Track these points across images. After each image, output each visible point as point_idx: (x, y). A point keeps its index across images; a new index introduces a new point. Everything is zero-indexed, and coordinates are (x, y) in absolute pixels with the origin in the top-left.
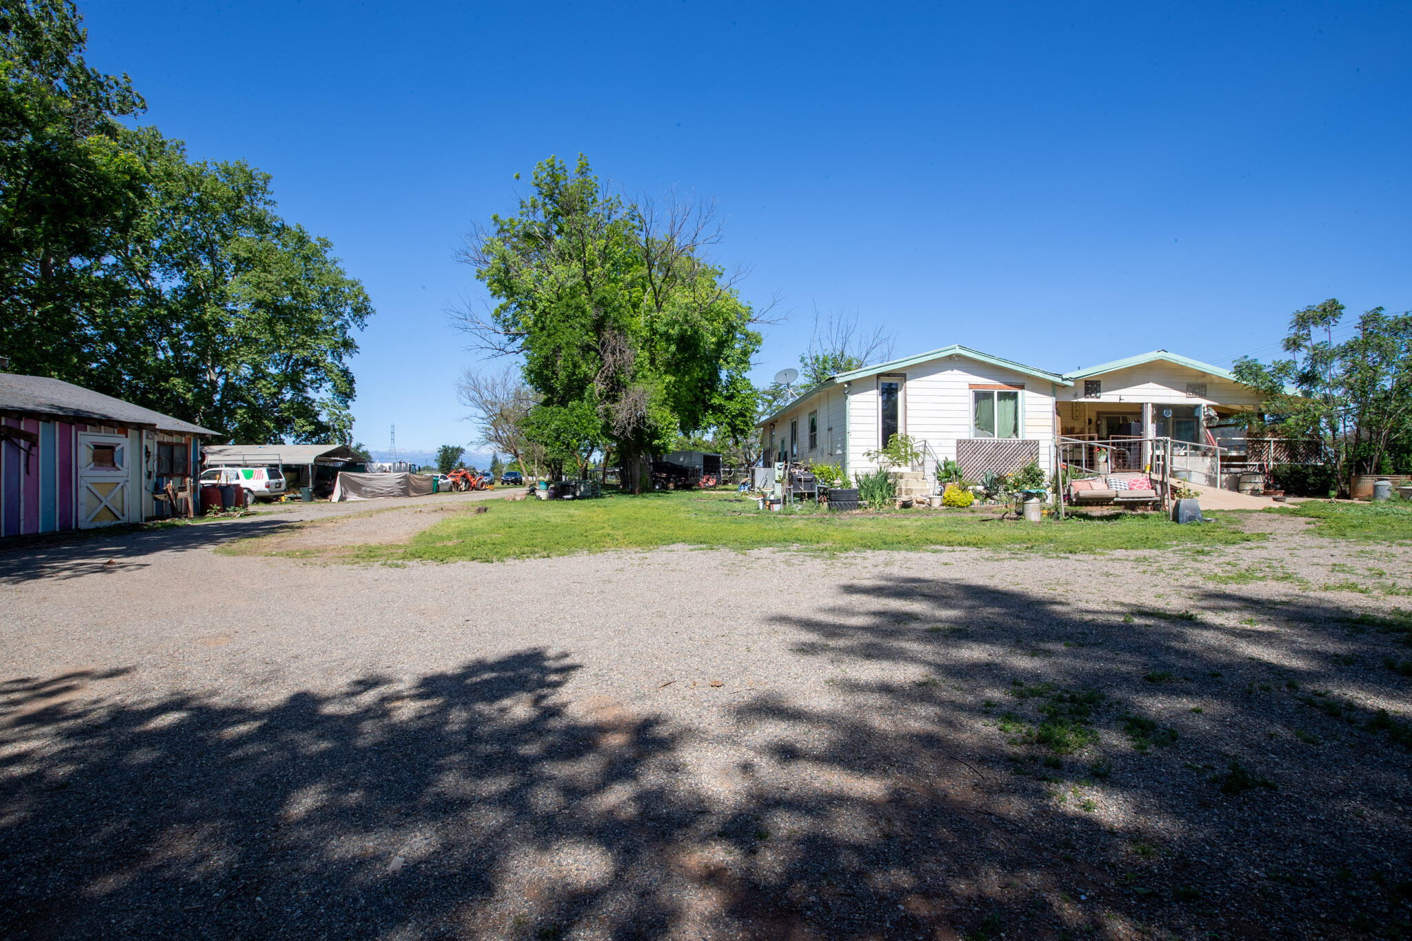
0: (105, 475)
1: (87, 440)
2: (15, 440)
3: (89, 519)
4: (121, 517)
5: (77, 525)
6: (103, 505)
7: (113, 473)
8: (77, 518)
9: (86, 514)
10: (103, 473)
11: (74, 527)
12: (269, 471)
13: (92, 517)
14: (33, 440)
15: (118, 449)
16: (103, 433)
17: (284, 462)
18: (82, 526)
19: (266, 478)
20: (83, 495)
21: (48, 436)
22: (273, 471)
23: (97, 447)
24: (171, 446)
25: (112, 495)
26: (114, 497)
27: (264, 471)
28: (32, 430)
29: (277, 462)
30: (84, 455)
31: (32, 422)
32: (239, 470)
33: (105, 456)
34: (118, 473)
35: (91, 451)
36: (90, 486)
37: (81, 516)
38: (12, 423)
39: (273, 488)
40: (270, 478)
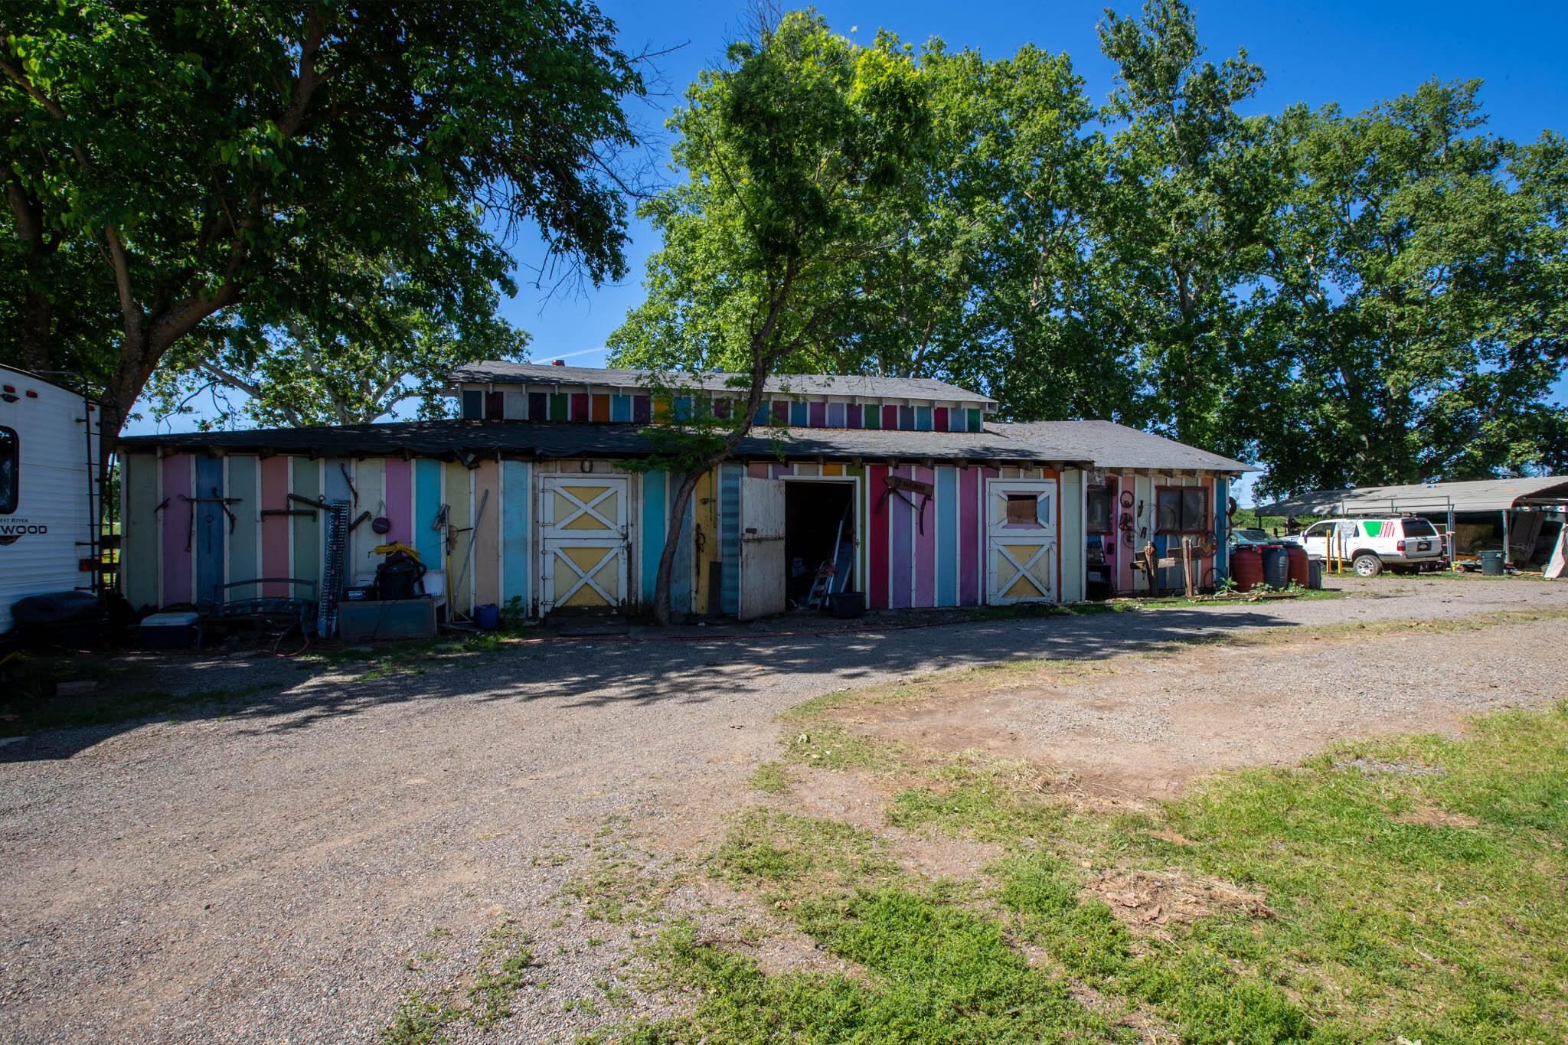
0: (1024, 534)
1: (997, 490)
2: (904, 493)
3: (1001, 593)
4: (1045, 592)
5: (984, 600)
6: (1019, 575)
7: (1034, 532)
8: (984, 591)
9: (997, 587)
10: (1020, 531)
11: (980, 601)
12: (1405, 524)
13: (1005, 590)
14: (925, 491)
15: (1040, 499)
16: (1022, 479)
17: (1457, 509)
18: (994, 600)
19: (1399, 534)
20: (994, 561)
21: (946, 487)
22: (1416, 525)
23: (1012, 497)
24: (1180, 491)
25: (1033, 561)
26: (1036, 564)
27: (1397, 523)
28: (924, 480)
29: (1445, 509)
30: (995, 509)
31: (925, 471)
32: (1360, 523)
33: (1022, 507)
34: (1042, 532)
35: (1005, 504)
36: (1005, 551)
37: (991, 588)
38: (901, 473)
39: (1414, 551)
40: (1407, 534)
